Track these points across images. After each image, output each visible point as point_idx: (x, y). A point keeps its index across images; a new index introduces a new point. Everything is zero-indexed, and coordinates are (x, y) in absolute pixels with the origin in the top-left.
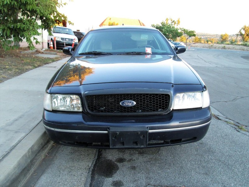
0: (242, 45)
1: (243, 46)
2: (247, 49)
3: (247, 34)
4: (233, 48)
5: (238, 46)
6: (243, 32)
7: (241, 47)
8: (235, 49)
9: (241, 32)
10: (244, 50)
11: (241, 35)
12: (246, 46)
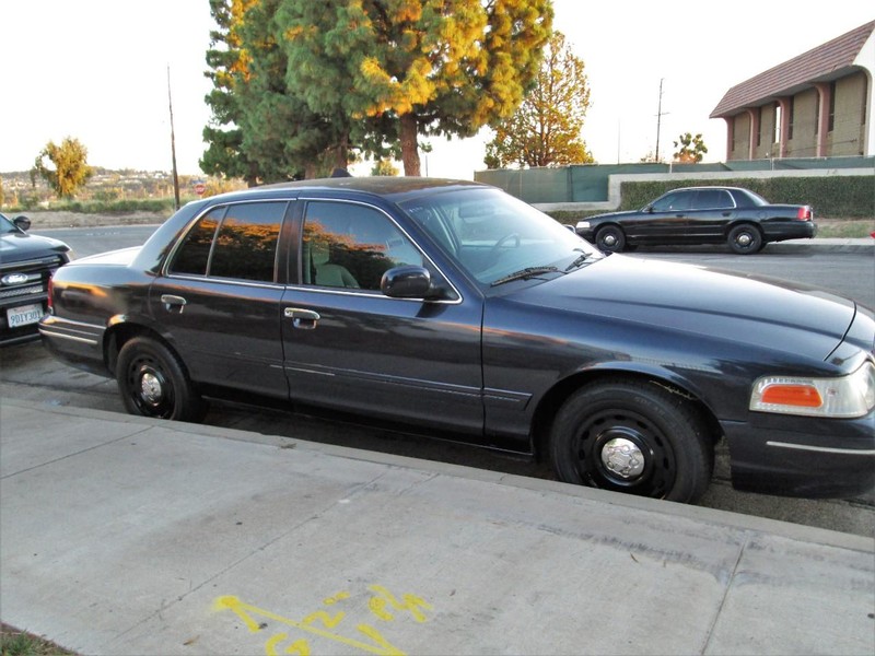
0: (64, 209)
1: (70, 213)
2: (86, 221)
3: (64, 171)
4: (40, 222)
5: (54, 213)
6: (51, 166)
7: (66, 217)
8: (50, 227)
9: (44, 166)
10: (78, 226)
11: (47, 174)
12: (81, 212)
